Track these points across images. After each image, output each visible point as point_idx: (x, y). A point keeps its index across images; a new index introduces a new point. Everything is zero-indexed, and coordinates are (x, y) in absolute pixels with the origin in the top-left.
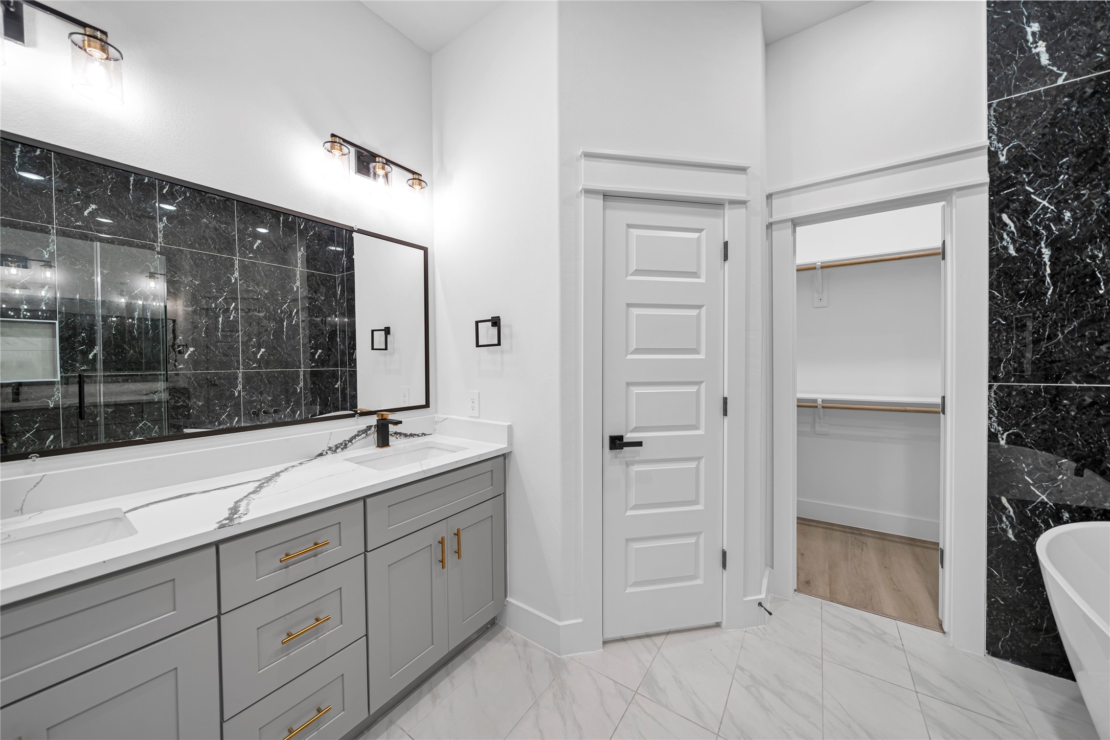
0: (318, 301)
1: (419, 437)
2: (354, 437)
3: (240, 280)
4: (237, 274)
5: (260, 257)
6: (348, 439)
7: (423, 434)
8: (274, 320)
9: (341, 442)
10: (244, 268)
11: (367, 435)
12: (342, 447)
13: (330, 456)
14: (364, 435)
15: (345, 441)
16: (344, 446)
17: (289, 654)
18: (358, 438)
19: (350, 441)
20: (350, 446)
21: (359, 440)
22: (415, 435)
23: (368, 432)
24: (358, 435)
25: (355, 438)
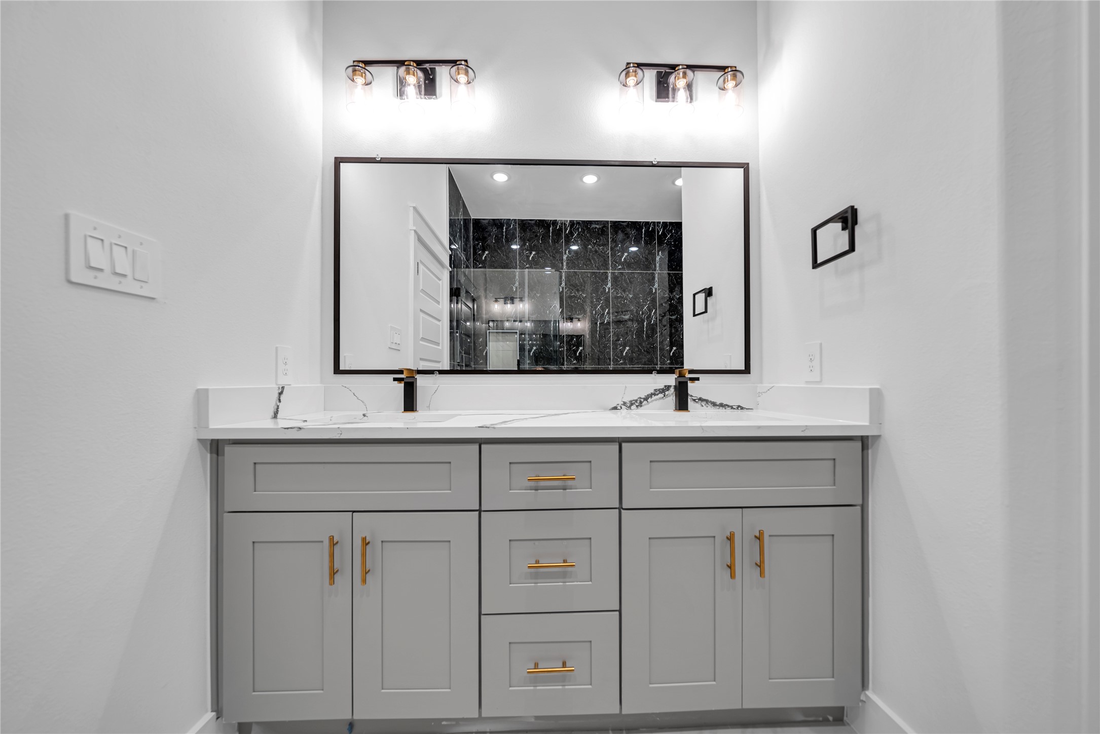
0: (674, 300)
1: (732, 410)
2: (651, 395)
3: (612, 289)
4: (609, 285)
5: (627, 267)
6: (644, 397)
7: (739, 406)
8: (637, 321)
9: (636, 398)
10: (615, 279)
11: (664, 396)
12: (637, 404)
13: (624, 410)
14: (661, 395)
15: (641, 398)
16: (639, 403)
17: (537, 583)
18: (654, 398)
19: (646, 399)
20: (645, 405)
21: (656, 400)
22: (728, 406)
23: (667, 393)
24: (655, 394)
25: (651, 397)
